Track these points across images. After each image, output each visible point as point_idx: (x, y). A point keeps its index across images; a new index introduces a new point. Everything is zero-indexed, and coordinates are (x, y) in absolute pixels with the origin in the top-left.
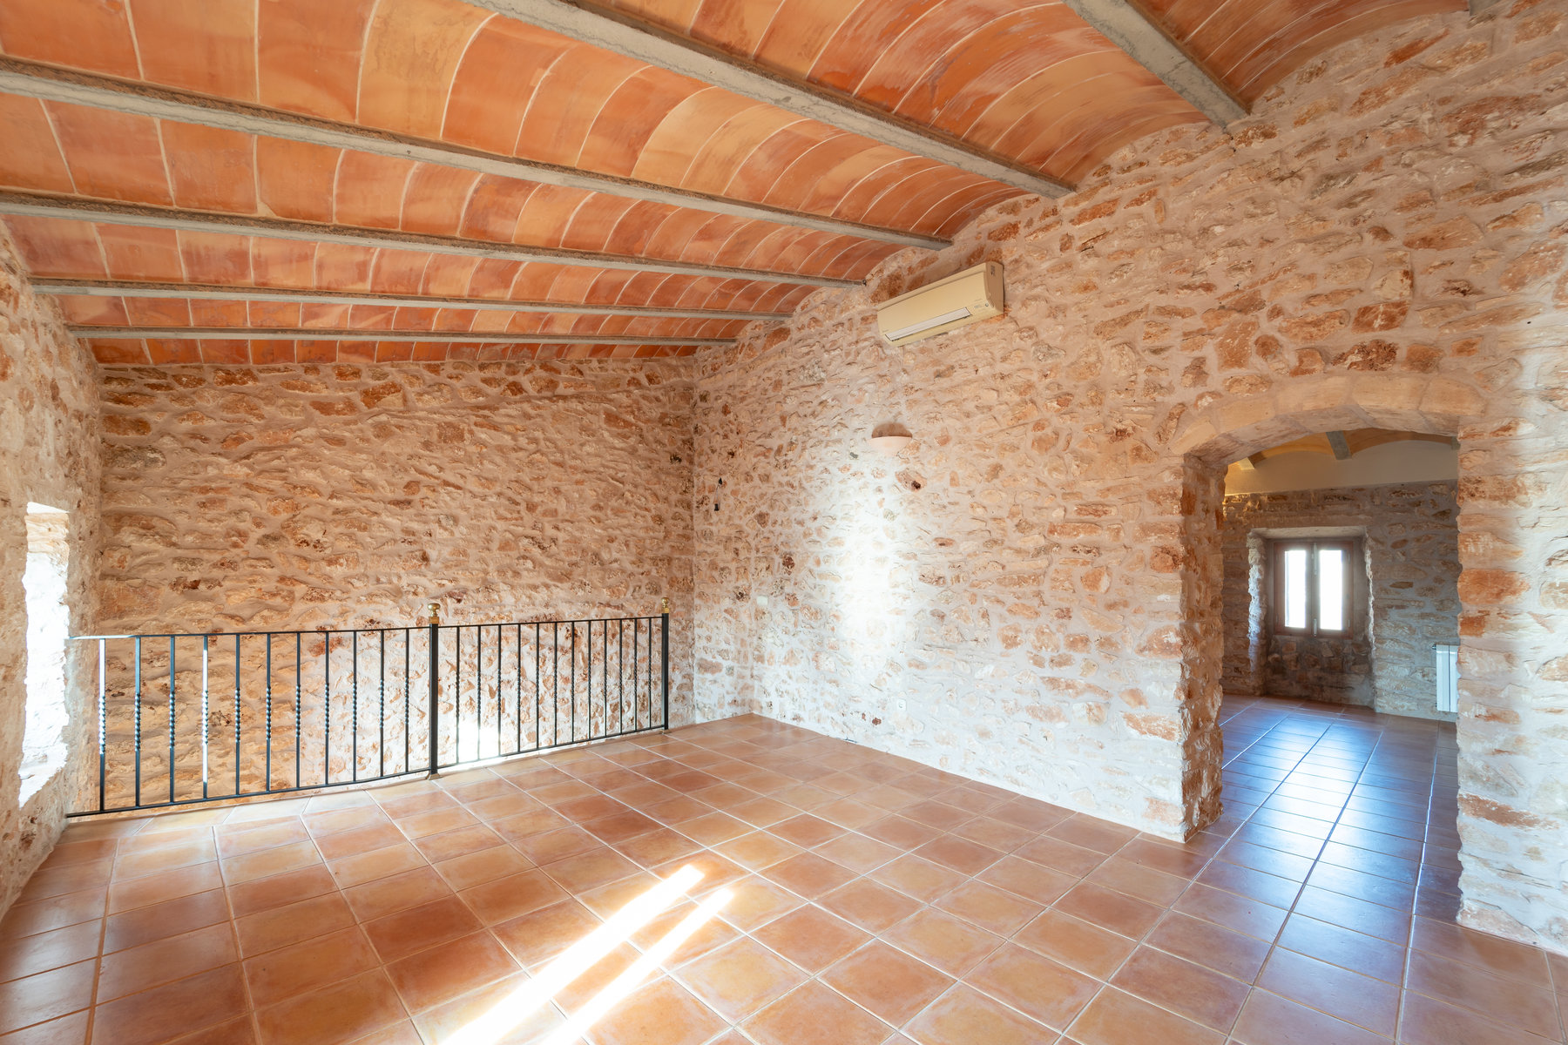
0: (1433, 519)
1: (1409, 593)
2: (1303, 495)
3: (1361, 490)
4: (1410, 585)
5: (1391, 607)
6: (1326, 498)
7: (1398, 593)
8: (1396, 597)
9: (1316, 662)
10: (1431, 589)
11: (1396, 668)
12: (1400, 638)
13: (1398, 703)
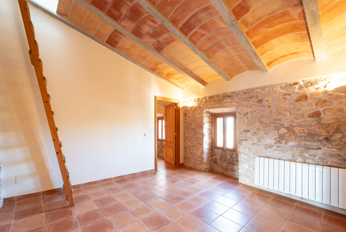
0: (256, 103)
1: (249, 135)
2: (218, 96)
3: (234, 93)
4: (249, 131)
5: (243, 140)
6: (224, 97)
7: (245, 134)
8: (245, 136)
9: (225, 160)
10: (255, 133)
11: (244, 165)
12: (246, 153)
13: (245, 179)
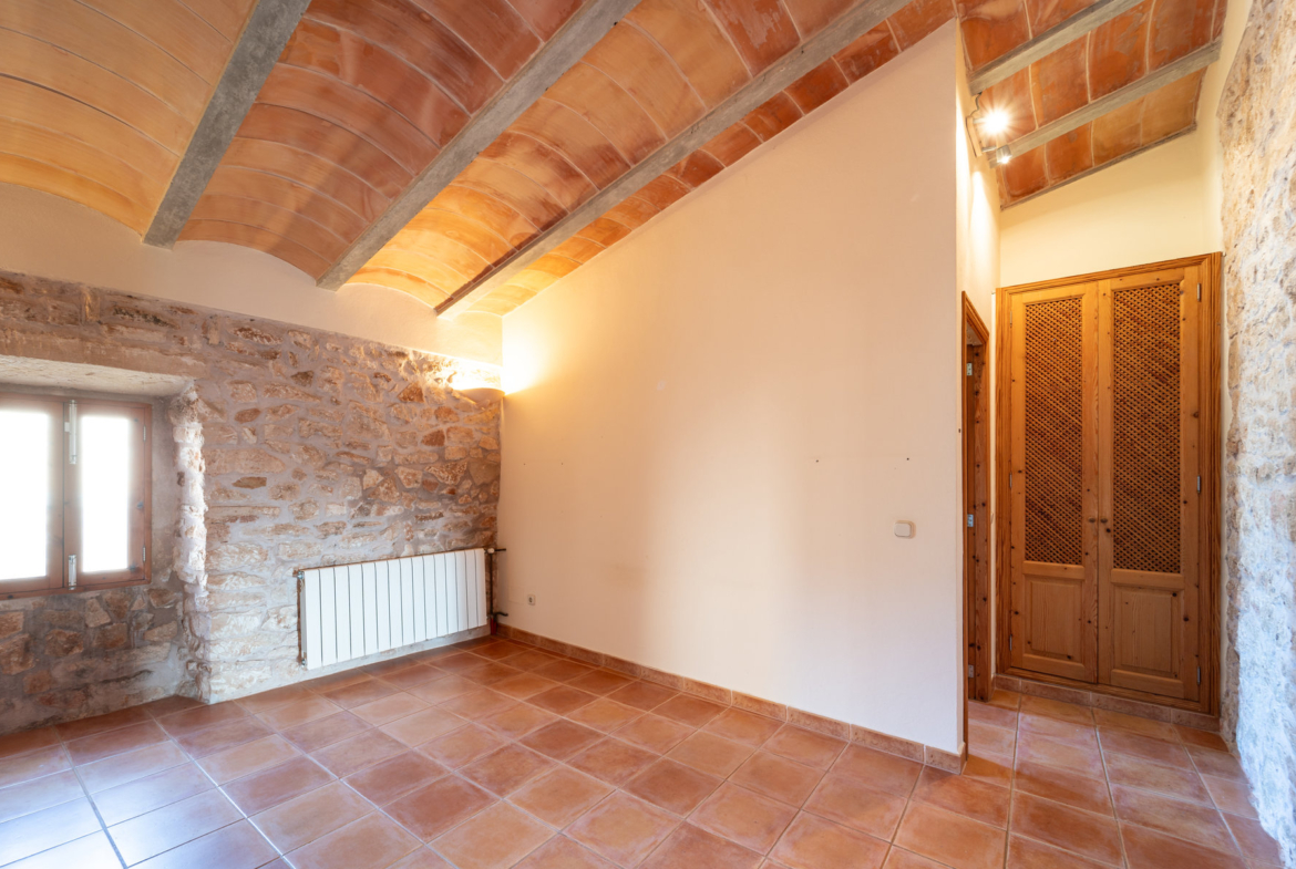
0: (292, 382)
1: (260, 496)
3: (187, 311)
4: (262, 482)
5: (233, 519)
7: (243, 496)
8: (241, 502)
9: (73, 642)
10: (289, 488)
11: (241, 620)
12: (246, 570)
13: (244, 676)
